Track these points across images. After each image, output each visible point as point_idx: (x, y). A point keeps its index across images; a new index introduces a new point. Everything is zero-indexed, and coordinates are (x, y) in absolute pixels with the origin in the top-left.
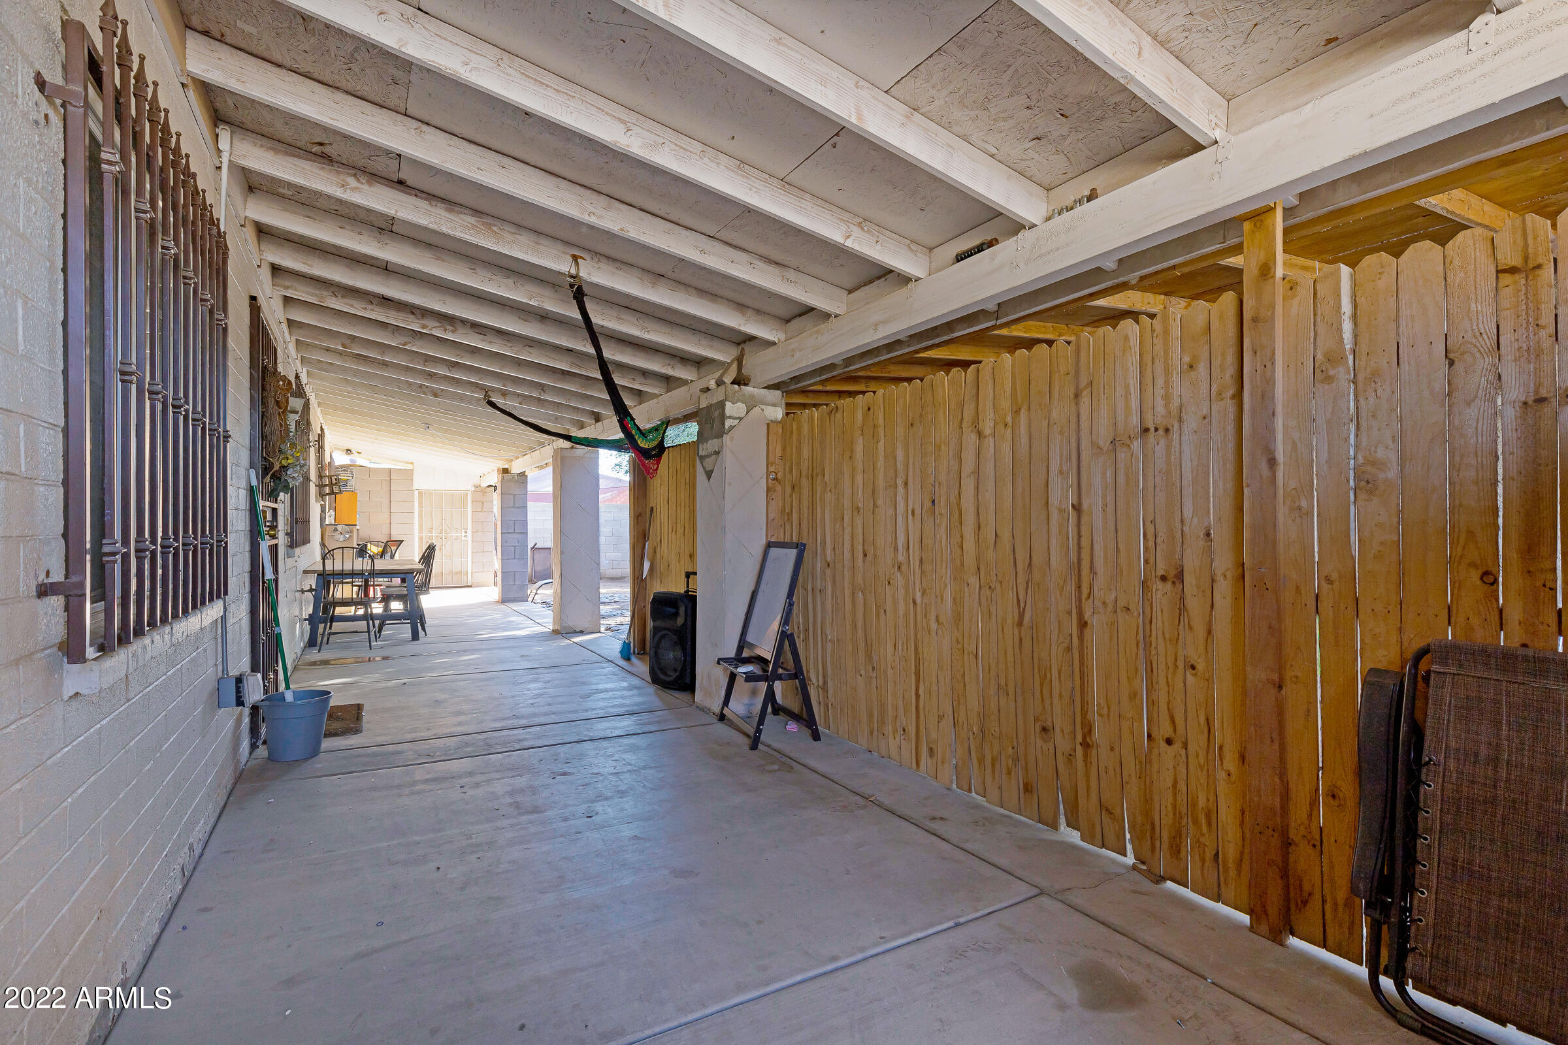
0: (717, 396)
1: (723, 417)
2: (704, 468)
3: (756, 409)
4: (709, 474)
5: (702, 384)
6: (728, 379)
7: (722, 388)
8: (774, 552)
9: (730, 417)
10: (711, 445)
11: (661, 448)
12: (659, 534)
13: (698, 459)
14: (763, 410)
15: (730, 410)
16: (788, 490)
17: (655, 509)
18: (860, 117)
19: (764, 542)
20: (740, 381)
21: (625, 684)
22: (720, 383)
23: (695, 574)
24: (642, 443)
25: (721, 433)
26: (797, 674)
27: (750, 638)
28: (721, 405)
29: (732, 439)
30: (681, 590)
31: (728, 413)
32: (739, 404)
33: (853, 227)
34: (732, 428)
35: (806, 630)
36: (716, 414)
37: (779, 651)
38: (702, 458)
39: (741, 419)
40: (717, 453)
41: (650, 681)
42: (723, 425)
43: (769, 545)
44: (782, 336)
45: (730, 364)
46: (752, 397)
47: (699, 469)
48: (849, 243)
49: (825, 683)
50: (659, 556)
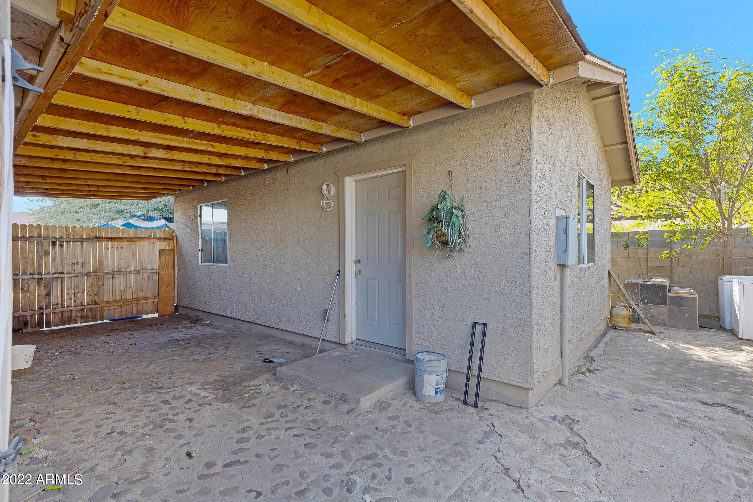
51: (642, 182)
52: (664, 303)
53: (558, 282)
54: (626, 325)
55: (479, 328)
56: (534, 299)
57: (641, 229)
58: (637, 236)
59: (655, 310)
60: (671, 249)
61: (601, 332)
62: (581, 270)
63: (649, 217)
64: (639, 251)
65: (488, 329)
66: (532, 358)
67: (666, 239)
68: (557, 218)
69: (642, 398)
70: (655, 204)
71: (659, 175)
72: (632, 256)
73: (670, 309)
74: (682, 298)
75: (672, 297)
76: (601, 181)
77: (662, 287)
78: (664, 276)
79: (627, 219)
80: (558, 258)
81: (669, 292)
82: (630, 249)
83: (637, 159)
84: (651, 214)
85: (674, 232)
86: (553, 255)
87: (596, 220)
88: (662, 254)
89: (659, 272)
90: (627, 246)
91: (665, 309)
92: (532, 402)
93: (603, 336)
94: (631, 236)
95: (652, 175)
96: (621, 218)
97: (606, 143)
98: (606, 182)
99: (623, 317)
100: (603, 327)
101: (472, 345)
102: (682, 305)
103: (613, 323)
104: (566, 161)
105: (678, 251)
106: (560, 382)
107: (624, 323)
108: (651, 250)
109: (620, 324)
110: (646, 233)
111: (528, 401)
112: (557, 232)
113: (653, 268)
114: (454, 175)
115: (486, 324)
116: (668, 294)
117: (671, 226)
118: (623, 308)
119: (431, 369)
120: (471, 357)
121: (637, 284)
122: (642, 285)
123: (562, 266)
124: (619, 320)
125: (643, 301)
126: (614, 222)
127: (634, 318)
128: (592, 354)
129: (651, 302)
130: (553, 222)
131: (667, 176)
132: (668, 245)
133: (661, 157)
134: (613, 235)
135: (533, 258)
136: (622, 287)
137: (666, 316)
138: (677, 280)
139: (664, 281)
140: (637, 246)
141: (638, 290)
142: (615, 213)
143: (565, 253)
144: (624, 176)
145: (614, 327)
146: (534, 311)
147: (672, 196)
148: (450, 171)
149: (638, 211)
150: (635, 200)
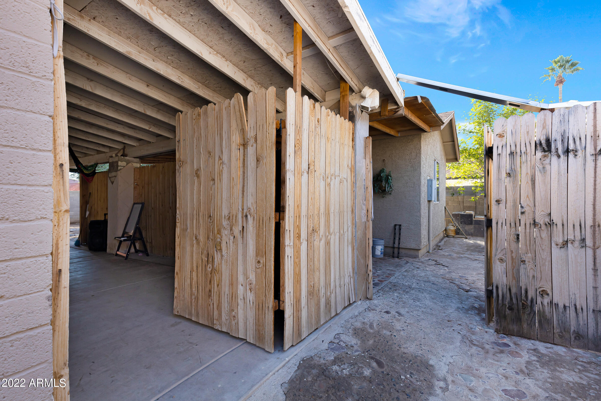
0: (116, 159)
1: (118, 166)
2: (110, 180)
3: (130, 164)
4: (112, 183)
5: (110, 154)
6: (119, 155)
7: (117, 157)
8: (135, 205)
9: (120, 166)
10: (113, 174)
11: (94, 173)
12: (93, 202)
13: (108, 178)
14: (132, 164)
15: (120, 163)
16: (141, 188)
17: (91, 193)
18: (145, 111)
19: (133, 203)
20: (124, 155)
21: (77, 252)
22: (116, 155)
23: (107, 214)
24: (85, 172)
25: (117, 170)
26: (141, 239)
27: (127, 231)
28: (117, 162)
29: (121, 172)
30: (103, 219)
31: (119, 165)
32: (124, 162)
33: (152, 126)
34: (121, 169)
35: (146, 227)
36: (115, 165)
37: (135, 233)
38: (110, 178)
39: (124, 167)
40: (115, 176)
41: (88, 250)
42: (118, 168)
43: (134, 204)
44: (138, 144)
45: (121, 149)
46: (128, 160)
47: (109, 181)
48: (150, 130)
49: (152, 241)
50: (93, 209)
51: (461, 159)
52: (471, 224)
53: (427, 208)
54: (453, 235)
55: (397, 227)
56: (421, 213)
57: (461, 185)
58: (459, 189)
59: (468, 227)
60: (476, 196)
61: (442, 238)
62: (435, 204)
63: (465, 178)
64: (460, 197)
65: (402, 227)
66: (421, 237)
67: (473, 190)
68: (428, 180)
69: (461, 255)
70: (468, 171)
71: (469, 155)
72: (456, 200)
73: (474, 227)
74: (480, 221)
75: (475, 220)
76: (442, 160)
77: (471, 216)
78: (472, 211)
79: (453, 179)
80: (428, 198)
81: (474, 218)
82: (455, 197)
83: (458, 146)
84: (466, 177)
85: (477, 187)
86: (426, 197)
87: (440, 180)
88: (471, 199)
89: (469, 208)
90: (453, 194)
91: (472, 227)
92: (420, 256)
93: (442, 239)
94: (455, 189)
95: (466, 156)
96: (450, 178)
97: (445, 141)
98: (444, 161)
99: (452, 231)
100: (442, 235)
101: (395, 234)
102: (480, 224)
103: (447, 234)
104: (430, 155)
105: (479, 197)
106: (428, 252)
107: (452, 234)
108: (466, 197)
109: (450, 234)
110: (463, 187)
111: (418, 255)
112: (428, 186)
113: (467, 206)
114: (386, 161)
115: (401, 225)
116: (473, 219)
117: (475, 183)
118: (452, 226)
119: (379, 244)
120: (395, 238)
121: (459, 214)
122: (461, 214)
123: (429, 201)
124: (450, 232)
125: (461, 223)
126: (447, 180)
127: (457, 232)
128: (439, 244)
129: (465, 224)
130: (426, 182)
131: (474, 156)
132: (474, 193)
133: (471, 146)
134: (447, 188)
135: (421, 197)
136: (451, 215)
137: (472, 231)
138: (478, 213)
139: (472, 213)
140: (458, 195)
141: (459, 217)
142: (447, 176)
143: (431, 196)
144: (452, 157)
145: (448, 236)
146: (422, 218)
147: (476, 167)
148: (384, 160)
149: (459, 175)
150: (457, 169)
